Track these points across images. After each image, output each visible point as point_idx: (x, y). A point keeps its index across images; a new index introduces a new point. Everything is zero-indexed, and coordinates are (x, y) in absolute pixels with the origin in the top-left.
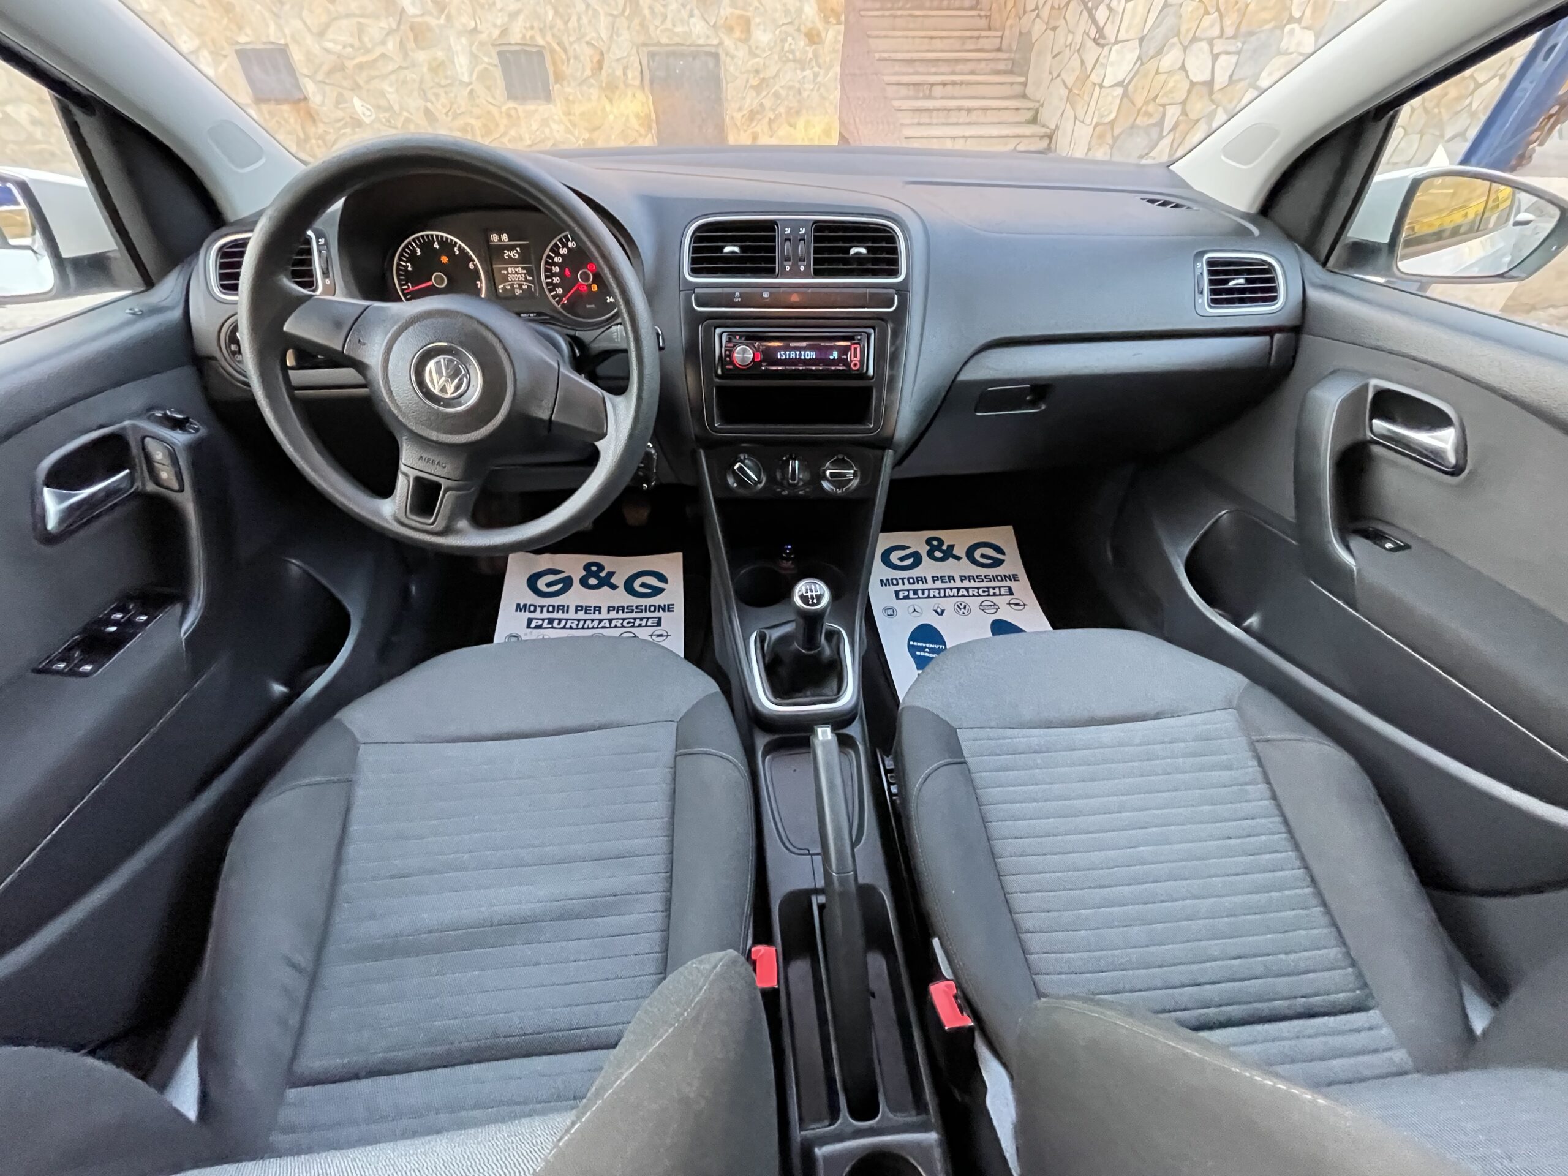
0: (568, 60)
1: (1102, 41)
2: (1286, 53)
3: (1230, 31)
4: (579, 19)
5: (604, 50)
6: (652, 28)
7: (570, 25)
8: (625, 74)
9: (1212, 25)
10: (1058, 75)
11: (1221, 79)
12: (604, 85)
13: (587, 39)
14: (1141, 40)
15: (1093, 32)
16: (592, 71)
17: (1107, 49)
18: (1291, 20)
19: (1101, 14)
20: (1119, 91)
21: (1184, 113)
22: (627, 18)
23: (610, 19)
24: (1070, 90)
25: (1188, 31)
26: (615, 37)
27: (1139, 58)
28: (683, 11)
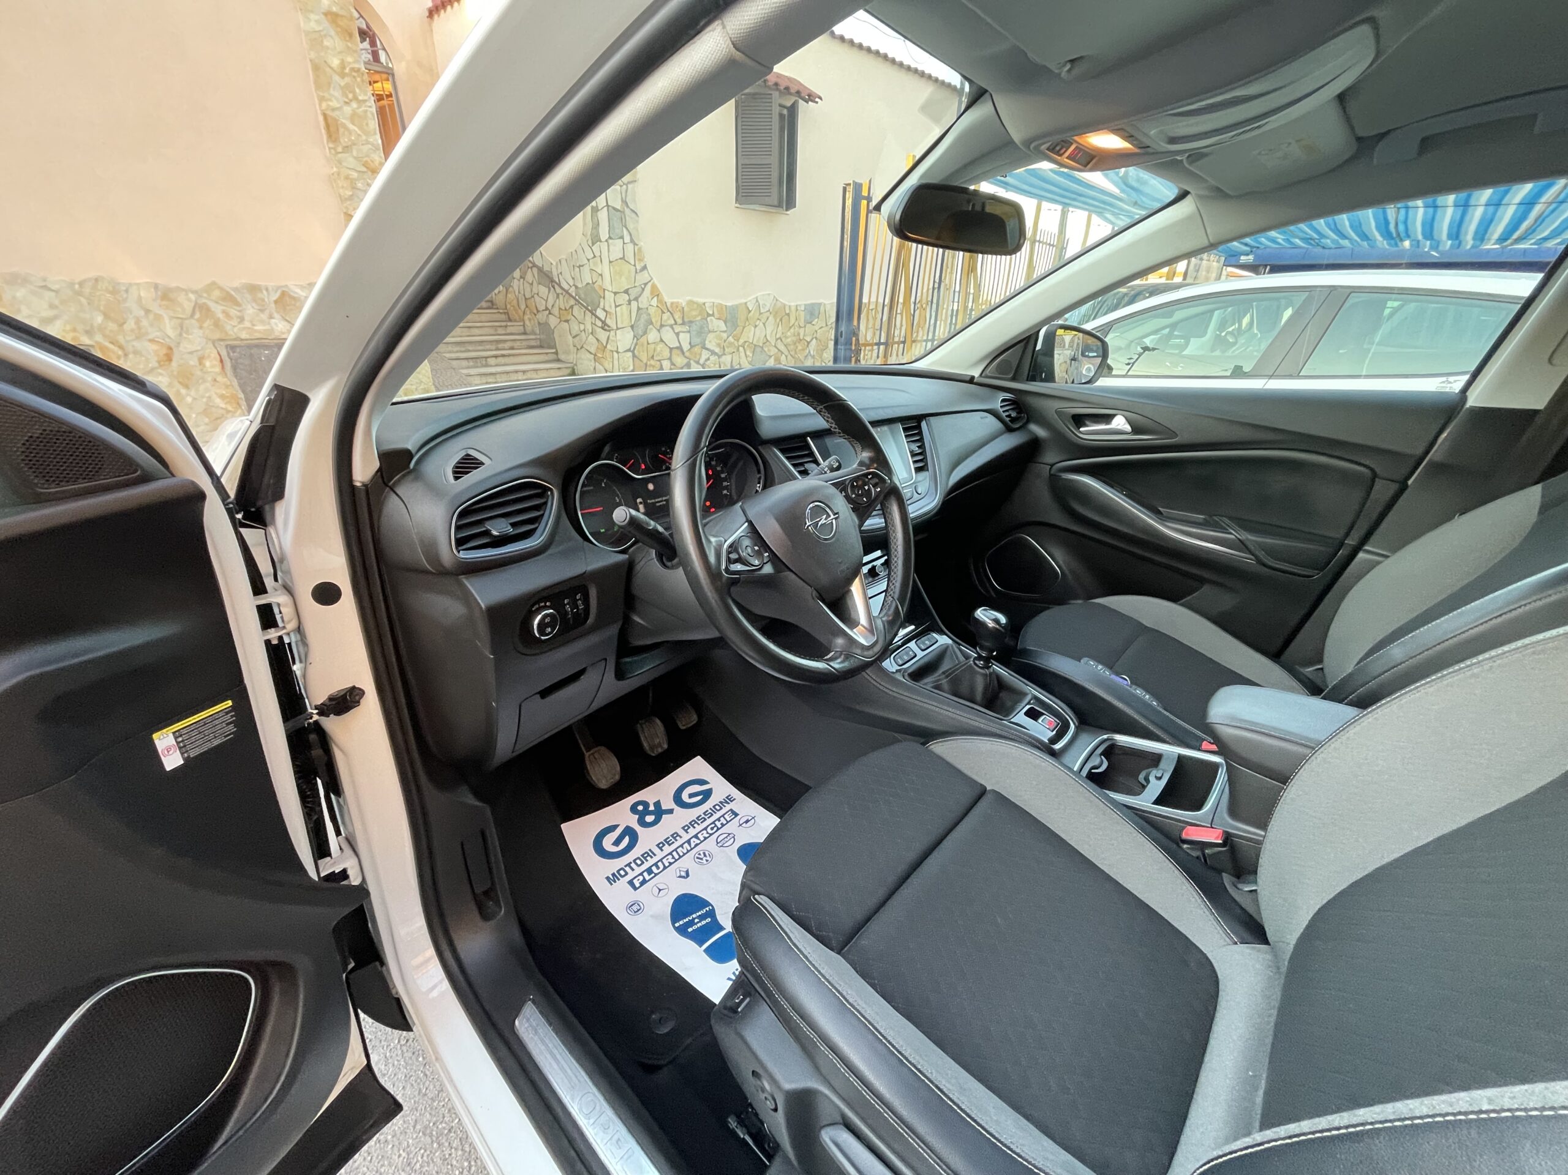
0: (126, 355)
1: (606, 327)
2: (714, 332)
3: (679, 321)
4: (138, 321)
5: (172, 345)
6: (228, 328)
7: (125, 326)
8: (200, 364)
9: (669, 319)
10: (582, 347)
11: (686, 347)
12: (175, 373)
13: (151, 337)
14: (632, 327)
15: (599, 324)
16: (159, 362)
17: (612, 333)
18: (709, 315)
19: (600, 313)
20: (630, 354)
21: (673, 364)
22: (198, 320)
23: (179, 321)
24: (595, 355)
25: (657, 322)
26: (185, 335)
27: (635, 336)
28: (262, 315)
